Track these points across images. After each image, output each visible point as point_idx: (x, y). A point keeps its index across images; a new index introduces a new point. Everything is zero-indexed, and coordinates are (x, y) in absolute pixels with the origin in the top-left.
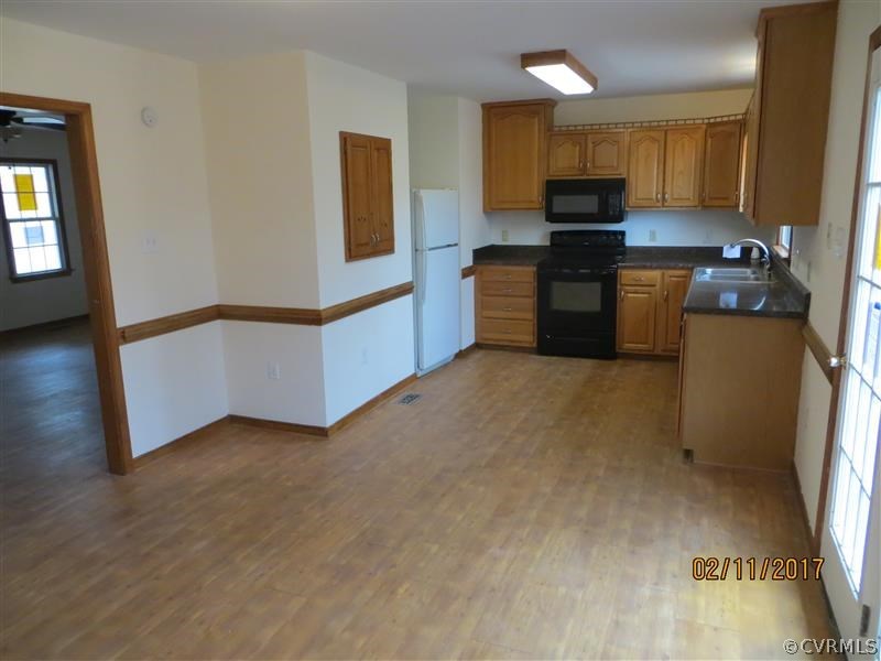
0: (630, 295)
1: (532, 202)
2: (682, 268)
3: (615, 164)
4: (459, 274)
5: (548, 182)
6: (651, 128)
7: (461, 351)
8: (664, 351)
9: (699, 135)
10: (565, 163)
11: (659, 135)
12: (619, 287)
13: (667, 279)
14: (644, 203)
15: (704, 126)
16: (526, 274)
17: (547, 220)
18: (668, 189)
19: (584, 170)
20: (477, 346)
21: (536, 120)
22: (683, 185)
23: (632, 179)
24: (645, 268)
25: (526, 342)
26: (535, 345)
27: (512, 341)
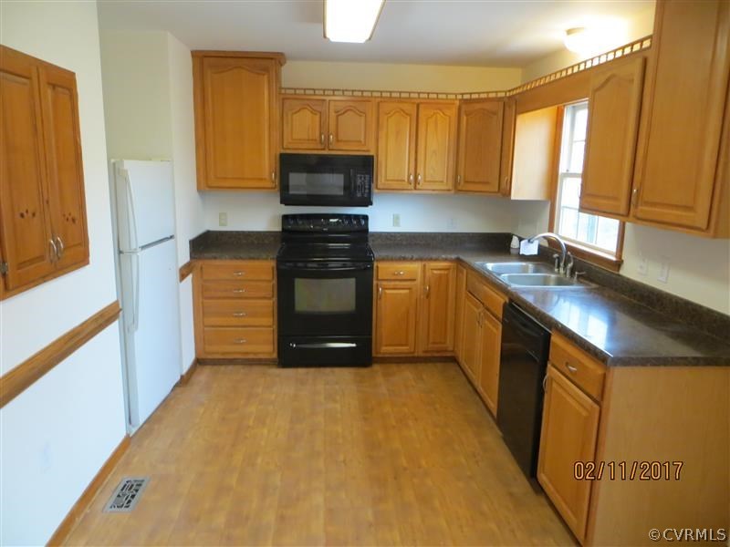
0: (388, 291)
1: (261, 179)
2: (446, 260)
3: (362, 139)
4: (176, 276)
5: (282, 156)
6: (400, 100)
7: (182, 377)
8: (426, 352)
9: (453, 112)
10: (303, 134)
11: (411, 109)
12: (375, 282)
13: (429, 273)
14: (395, 185)
15: (457, 102)
16: (263, 270)
17: (281, 202)
18: (420, 170)
19: (327, 144)
20: (199, 362)
21: (266, 77)
22: (436, 167)
23: (381, 158)
24: (404, 259)
25: (263, 353)
26: (275, 356)
27: (247, 353)
